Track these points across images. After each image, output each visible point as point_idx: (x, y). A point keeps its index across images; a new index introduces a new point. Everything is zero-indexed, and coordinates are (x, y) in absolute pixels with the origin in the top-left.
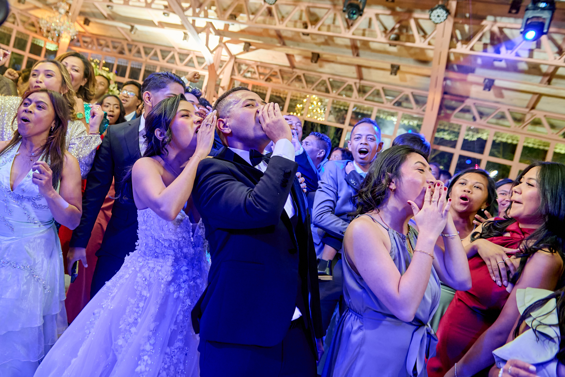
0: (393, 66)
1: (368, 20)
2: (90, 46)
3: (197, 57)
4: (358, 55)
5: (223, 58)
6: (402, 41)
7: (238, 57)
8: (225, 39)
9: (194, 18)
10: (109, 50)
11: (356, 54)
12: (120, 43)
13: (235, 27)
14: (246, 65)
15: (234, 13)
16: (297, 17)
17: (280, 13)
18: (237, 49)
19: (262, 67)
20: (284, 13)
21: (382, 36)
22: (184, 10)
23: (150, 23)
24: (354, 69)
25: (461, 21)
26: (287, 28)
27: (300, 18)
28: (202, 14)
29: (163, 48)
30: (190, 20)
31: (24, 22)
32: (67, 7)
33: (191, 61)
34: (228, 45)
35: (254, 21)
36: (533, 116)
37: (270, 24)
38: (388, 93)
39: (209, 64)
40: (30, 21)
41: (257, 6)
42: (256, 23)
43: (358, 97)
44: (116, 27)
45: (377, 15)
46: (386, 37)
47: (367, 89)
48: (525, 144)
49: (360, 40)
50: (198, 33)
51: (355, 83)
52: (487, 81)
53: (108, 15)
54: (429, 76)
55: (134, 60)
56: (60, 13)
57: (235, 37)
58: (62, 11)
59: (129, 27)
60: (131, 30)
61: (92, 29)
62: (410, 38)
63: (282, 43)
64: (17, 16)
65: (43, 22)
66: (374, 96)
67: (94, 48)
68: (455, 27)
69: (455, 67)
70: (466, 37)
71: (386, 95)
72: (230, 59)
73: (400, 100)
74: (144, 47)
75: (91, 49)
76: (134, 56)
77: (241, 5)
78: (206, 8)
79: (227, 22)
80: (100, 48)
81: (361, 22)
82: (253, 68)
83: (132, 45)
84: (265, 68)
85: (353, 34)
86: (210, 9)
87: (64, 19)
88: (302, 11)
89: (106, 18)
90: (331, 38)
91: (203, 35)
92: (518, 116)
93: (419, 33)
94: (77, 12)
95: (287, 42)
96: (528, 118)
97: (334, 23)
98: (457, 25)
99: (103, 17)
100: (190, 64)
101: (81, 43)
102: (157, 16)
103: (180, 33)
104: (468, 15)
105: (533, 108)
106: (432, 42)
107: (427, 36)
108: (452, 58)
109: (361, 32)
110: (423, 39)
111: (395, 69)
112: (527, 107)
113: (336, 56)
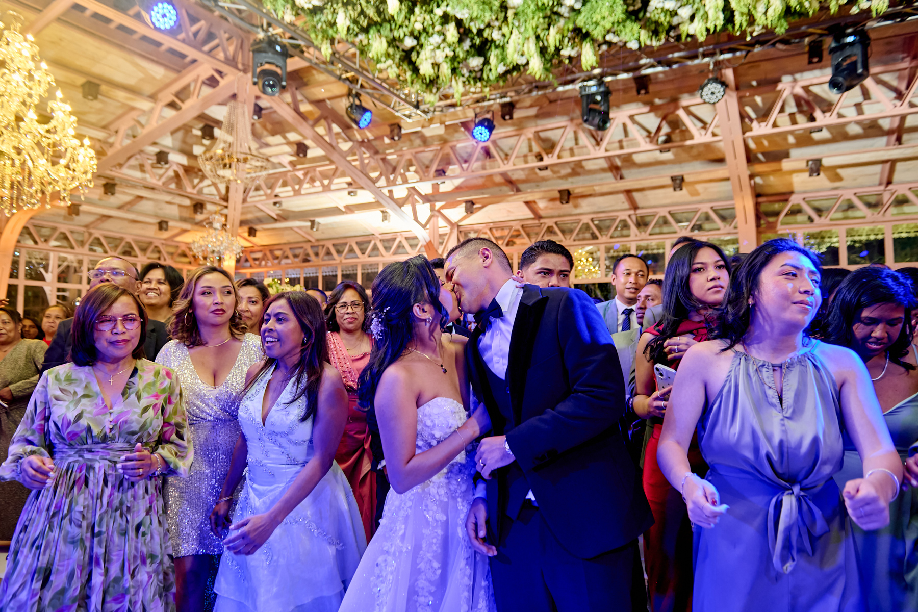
0: (673, 179)
1: (621, 128)
2: (263, 263)
3: (406, 238)
4: (621, 178)
5: (441, 231)
6: (675, 142)
7: (460, 224)
8: (438, 205)
9: (390, 188)
10: (289, 261)
11: (618, 177)
12: (302, 248)
13: (447, 186)
14: (476, 231)
15: (440, 168)
16: (525, 150)
17: (502, 150)
18: (457, 213)
19: (497, 228)
20: (506, 150)
21: (646, 142)
22: (374, 181)
23: (335, 211)
24: (622, 197)
25: (748, 94)
26: (515, 167)
27: (531, 150)
28: (399, 180)
29: (359, 239)
30: (385, 191)
31: (172, 254)
32: (224, 219)
33: (400, 246)
34: (444, 211)
35: (469, 170)
36: (893, 194)
37: (492, 168)
38: (679, 217)
39: (425, 243)
40: (179, 251)
41: (469, 150)
42: (473, 171)
43: (638, 233)
44: (291, 228)
45: (632, 117)
46: (651, 142)
47: (648, 219)
48: (896, 236)
49: (619, 156)
50: (400, 206)
51: (630, 216)
52: (810, 163)
53: (278, 215)
54: (728, 179)
55: (324, 265)
56: (215, 229)
57: (450, 199)
58: (217, 225)
59: (309, 224)
60: (312, 227)
61: (262, 239)
62: (686, 134)
63: (515, 190)
64: (162, 248)
65: (196, 245)
66: (661, 226)
67: (270, 264)
68: (741, 102)
69: (760, 156)
70: (763, 113)
71: (679, 221)
72: (452, 229)
73: (698, 223)
74: (334, 245)
75: (266, 266)
76: (323, 260)
77: (448, 154)
78: (402, 171)
79: (435, 182)
80: (276, 261)
81: (614, 131)
82: (485, 233)
83: (317, 246)
84: (502, 228)
85: (607, 151)
86: (408, 171)
87: (223, 236)
88: (529, 140)
89: (276, 220)
90: (579, 164)
91: (407, 208)
92: (873, 200)
93: (695, 125)
94: (237, 223)
95: (521, 186)
96: (887, 198)
97: (577, 144)
98: (744, 100)
99: (272, 220)
100: (400, 250)
101: (251, 262)
102: (340, 199)
103: (377, 214)
104: (754, 83)
105: (889, 182)
106: (717, 131)
107: (708, 126)
108: (752, 145)
109: (617, 145)
110: (703, 132)
111: (678, 182)
112: (880, 184)
113: (592, 186)
